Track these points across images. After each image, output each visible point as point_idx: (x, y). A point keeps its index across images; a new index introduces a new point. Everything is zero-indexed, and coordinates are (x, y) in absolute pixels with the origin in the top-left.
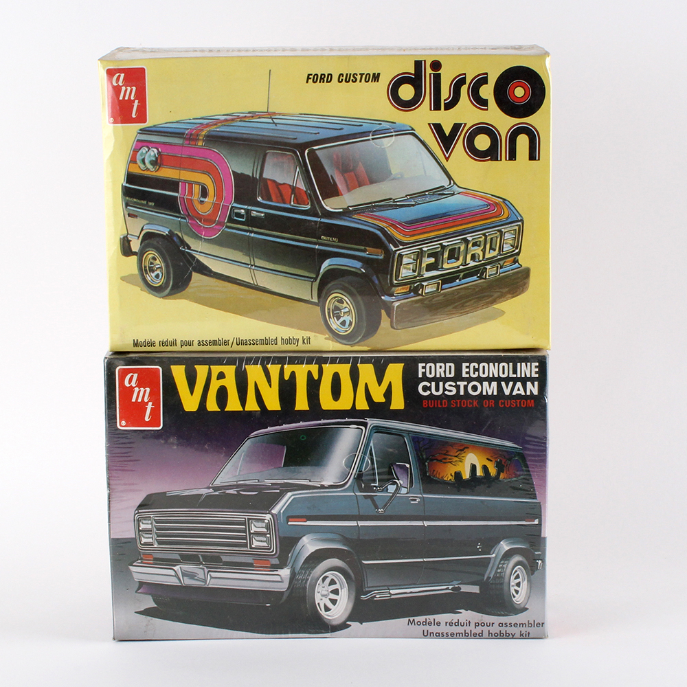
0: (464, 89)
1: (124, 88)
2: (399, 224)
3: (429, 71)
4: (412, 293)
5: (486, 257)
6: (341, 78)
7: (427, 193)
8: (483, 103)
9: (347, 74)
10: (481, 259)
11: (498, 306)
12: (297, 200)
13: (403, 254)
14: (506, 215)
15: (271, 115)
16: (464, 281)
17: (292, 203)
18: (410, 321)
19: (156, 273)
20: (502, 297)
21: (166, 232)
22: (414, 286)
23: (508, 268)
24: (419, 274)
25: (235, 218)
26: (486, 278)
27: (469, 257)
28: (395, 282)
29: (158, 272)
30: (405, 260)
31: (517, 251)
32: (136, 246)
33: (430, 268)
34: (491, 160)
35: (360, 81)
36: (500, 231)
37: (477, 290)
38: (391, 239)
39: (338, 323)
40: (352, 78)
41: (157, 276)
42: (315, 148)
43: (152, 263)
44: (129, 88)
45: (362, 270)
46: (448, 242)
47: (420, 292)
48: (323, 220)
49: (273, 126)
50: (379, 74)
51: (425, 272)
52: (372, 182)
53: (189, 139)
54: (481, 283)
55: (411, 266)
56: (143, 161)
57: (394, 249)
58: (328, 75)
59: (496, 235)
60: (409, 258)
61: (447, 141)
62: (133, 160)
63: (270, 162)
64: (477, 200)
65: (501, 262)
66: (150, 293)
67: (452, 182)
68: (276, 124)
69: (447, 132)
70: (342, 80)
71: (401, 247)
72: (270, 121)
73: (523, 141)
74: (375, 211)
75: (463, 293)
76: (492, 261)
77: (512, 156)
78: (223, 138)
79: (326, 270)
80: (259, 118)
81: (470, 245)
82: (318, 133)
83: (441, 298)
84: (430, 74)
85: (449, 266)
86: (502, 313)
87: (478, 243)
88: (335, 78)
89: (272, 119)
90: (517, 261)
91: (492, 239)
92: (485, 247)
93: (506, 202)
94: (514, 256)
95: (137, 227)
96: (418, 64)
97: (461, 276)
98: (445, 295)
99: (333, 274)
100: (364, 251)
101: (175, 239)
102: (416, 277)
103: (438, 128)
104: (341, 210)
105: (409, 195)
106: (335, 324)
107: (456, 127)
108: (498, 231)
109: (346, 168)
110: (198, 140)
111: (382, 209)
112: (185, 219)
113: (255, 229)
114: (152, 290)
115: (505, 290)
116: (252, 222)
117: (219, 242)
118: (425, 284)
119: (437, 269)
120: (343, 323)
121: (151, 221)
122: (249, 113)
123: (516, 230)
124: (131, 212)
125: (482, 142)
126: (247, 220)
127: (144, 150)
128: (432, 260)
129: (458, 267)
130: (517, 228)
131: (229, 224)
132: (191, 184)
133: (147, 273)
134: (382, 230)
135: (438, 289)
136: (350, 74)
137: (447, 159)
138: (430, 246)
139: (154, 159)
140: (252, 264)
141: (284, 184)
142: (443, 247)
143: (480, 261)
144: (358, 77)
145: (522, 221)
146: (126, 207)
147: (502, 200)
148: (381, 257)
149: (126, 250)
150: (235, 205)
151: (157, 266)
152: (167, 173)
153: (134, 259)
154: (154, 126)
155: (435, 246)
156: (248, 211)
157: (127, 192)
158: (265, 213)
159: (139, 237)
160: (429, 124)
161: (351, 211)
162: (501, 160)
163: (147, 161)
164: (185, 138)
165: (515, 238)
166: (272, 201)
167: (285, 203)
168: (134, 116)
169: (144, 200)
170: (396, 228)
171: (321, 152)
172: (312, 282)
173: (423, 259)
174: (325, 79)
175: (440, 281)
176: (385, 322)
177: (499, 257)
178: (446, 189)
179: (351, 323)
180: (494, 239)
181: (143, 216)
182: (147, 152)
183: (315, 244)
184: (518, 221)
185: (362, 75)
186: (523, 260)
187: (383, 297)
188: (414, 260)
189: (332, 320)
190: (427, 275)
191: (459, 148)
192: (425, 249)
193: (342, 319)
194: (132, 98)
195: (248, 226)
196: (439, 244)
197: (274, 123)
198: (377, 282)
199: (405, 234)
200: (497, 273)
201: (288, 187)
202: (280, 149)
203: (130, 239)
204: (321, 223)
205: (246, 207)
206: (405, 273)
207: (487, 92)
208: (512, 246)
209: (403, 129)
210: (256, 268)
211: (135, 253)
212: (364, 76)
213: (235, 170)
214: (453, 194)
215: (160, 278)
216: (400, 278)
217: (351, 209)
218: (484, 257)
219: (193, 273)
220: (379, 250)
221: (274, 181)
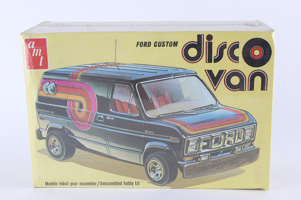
0: (225, 51)
1: (34, 50)
2: (188, 124)
3: (205, 40)
4: (195, 161)
5: (235, 143)
6: (156, 44)
7: (203, 108)
8: (236, 59)
9: (159, 42)
10: (233, 143)
11: (241, 168)
12: (131, 111)
13: (189, 140)
14: (247, 120)
15: (117, 64)
16: (223, 155)
17: (129, 113)
18: (193, 174)
19: (56, 148)
20: (244, 163)
21: (60, 127)
22: (196, 157)
23: (247, 148)
24: (198, 151)
25: (98, 120)
26: (235, 153)
27: (226, 142)
28: (185, 154)
29: (57, 148)
30: (191, 143)
31: (253, 139)
32: (44, 134)
33: (204, 147)
34: (240, 90)
35: (167, 46)
36: (244, 129)
37: (230, 159)
38: (183, 132)
39: (155, 175)
40: (162, 44)
41: (57, 150)
42: (141, 83)
43: (53, 143)
44: (37, 50)
45: (167, 148)
46: (215, 134)
47: (199, 160)
48: (146, 122)
49: (118, 71)
50: (177, 42)
51: (202, 150)
52: (173, 102)
53: (72, 77)
54: (232, 156)
55: (194, 147)
56: (47, 89)
57: (185, 138)
58: (149, 42)
59: (241, 131)
60: (193, 142)
61: (215, 79)
62: (41, 89)
63: (116, 90)
64: (231, 112)
65: (244, 145)
66: (53, 159)
67: (218, 102)
68: (120, 69)
69: (215, 74)
70: (157, 45)
71: (189, 137)
72: (116, 67)
73: (258, 80)
74: (175, 118)
75: (222, 161)
76: (239, 145)
77: (252, 88)
78: (90, 77)
79: (148, 148)
80: (111, 66)
81: (227, 136)
82: (143, 75)
83: (210, 163)
84: (206, 42)
85: (215, 147)
86: (244, 171)
87: (231, 135)
88: (153, 44)
89: (118, 66)
90: (253, 145)
91: (239, 133)
92: (235, 137)
93: (248, 113)
94: (251, 142)
95: (45, 125)
96: (199, 37)
97: (221, 152)
98: (213, 162)
99: (152, 150)
100: (169, 138)
101: (66, 130)
102: (197, 152)
103: (210, 72)
104: (156, 117)
105: (193, 109)
106: (152, 175)
107: (221, 72)
108: (243, 128)
109: (159, 94)
110: (77, 78)
111: (179, 116)
112: (71, 120)
113: (109, 126)
114: (54, 157)
115: (245, 160)
116: (107, 122)
117: (90, 132)
118: (201, 156)
119: (208, 148)
120: (157, 175)
121: (52, 121)
122: (105, 63)
123: (252, 128)
124: (41, 117)
125: (235, 81)
126: (104, 121)
127: (47, 83)
128: (206, 144)
129: (220, 147)
130: (253, 127)
131: (95, 123)
132: (74, 101)
133: (51, 148)
134: (178, 127)
135: (208, 159)
136: (161, 42)
137: (215, 90)
138: (204, 136)
139: (53, 88)
140: (108, 144)
141: (124, 102)
142: (212, 137)
143: (232, 144)
144: (166, 44)
145: (256, 123)
146: (38, 114)
147: (245, 112)
148: (178, 142)
149: (40, 136)
150: (98, 113)
151: (56, 145)
152: (60, 96)
153: (44, 141)
154: (53, 70)
155: (207, 136)
156: (105, 117)
157: (38, 106)
158: (114, 118)
159: (46, 130)
160: (205, 70)
161: (161, 117)
162: (245, 90)
163: (49, 90)
164: (69, 77)
165: (252, 132)
166: (118, 111)
167: (125, 113)
168: (41, 65)
169: (48, 110)
170: (186, 126)
171: (145, 85)
172: (140, 154)
173: (201, 143)
174: (147, 45)
175: (210, 155)
176: (180, 174)
177: (243, 142)
178: (214, 106)
179: (161, 175)
180: (241, 133)
181: (48, 119)
182: (49, 85)
183: (142, 134)
184: (254, 123)
185: (167, 42)
186: (256, 144)
187: (178, 162)
188: (196, 143)
189: (151, 173)
190: (203, 151)
191: (222, 84)
192: (201, 138)
193: (156, 173)
194: (40, 55)
195: (105, 124)
196: (210, 135)
197: (119, 69)
198: (175, 154)
199: (191, 130)
200: (241, 151)
201: (127, 104)
202: (122, 83)
203: (41, 131)
204: (145, 123)
205: (104, 114)
206: (190, 150)
207: (238, 52)
208: (250, 136)
209: (190, 73)
210: (110, 147)
211: (44, 138)
212: (169, 43)
213: (97, 94)
214: (218, 109)
215: (58, 151)
216: (188, 153)
217: (161, 116)
218: (234, 142)
219: (76, 149)
220: (177, 138)
221: (119, 101)
